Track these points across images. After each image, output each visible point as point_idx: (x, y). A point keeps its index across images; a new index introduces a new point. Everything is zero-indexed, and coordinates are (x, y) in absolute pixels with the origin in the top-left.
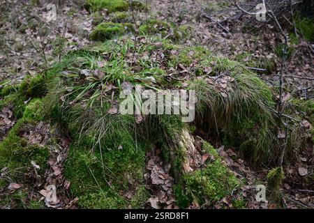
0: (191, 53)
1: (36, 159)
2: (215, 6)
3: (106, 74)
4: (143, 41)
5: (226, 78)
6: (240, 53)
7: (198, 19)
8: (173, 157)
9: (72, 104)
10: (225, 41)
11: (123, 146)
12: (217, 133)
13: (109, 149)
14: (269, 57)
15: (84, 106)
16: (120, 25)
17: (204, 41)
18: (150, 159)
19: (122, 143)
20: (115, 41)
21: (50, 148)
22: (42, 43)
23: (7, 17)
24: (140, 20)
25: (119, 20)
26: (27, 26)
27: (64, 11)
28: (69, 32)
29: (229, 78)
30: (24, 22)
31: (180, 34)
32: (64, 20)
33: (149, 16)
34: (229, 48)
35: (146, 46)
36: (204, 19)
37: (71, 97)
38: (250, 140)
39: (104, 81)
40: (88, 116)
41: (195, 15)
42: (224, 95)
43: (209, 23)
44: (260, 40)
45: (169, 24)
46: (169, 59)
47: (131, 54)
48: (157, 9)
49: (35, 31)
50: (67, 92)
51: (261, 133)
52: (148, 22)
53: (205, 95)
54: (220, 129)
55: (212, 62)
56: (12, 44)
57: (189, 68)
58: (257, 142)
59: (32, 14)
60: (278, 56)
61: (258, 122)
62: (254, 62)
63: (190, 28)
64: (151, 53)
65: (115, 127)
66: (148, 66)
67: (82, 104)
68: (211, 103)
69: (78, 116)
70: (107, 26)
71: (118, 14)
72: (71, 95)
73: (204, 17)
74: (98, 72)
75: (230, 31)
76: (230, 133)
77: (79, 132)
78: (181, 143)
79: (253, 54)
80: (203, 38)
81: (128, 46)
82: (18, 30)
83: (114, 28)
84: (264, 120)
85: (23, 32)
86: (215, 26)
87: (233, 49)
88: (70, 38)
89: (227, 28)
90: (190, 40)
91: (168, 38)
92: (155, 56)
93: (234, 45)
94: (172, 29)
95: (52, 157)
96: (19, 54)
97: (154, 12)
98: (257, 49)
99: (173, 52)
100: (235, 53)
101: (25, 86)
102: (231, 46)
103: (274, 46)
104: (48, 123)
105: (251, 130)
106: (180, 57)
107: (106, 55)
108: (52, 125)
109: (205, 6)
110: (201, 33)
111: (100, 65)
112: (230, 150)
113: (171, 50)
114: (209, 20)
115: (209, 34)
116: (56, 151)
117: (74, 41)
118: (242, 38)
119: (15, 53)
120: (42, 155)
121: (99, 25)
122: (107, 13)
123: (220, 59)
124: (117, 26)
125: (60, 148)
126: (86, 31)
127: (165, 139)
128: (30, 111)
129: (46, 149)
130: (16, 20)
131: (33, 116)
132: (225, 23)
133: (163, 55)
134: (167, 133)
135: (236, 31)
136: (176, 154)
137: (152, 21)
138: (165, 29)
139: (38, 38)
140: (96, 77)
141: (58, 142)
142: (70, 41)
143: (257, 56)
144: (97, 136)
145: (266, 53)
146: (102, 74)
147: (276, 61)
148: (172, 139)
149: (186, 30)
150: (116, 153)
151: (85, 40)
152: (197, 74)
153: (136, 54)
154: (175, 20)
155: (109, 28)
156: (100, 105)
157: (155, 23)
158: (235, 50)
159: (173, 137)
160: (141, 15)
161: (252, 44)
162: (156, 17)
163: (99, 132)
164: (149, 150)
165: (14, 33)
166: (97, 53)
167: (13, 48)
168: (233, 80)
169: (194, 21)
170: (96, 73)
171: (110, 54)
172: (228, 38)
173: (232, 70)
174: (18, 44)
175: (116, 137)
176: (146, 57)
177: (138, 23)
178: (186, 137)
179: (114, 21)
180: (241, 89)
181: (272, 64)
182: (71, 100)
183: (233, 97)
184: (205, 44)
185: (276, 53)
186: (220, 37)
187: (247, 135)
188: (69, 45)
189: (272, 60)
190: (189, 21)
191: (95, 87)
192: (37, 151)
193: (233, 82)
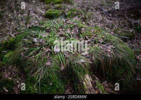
0: (92, 31)
1: (6, 86)
2: (105, 3)
3: (46, 42)
4: (68, 22)
5: (110, 46)
6: (116, 28)
7: (96, 9)
8: (79, 90)
9: (27, 58)
10: (109, 22)
11: (52, 83)
12: (103, 74)
13: (45, 85)
14: (131, 31)
15: (33, 59)
16: (58, 11)
17: (99, 21)
18: (67, 89)
19: (52, 81)
20: (54, 21)
21: (15, 80)
22: (21, 18)
23: (6, 4)
24: (68, 8)
25: (58, 8)
26: (15, 9)
27: (32, 2)
28: (34, 13)
29: (112, 46)
30: (13, 7)
31: (87, 16)
32: (32, 7)
33: (73, 7)
34: (111, 25)
35: (69, 25)
36: (99, 10)
37: (27, 54)
38: (121, 79)
39: (45, 46)
40: (35, 65)
41: (95, 7)
42: (109, 56)
43: (102, 12)
44: (127, 22)
45: (82, 12)
46: (80, 33)
47: (61, 29)
48: (77, 3)
49: (18, 11)
50: (25, 51)
51: (128, 77)
52: (71, 10)
53: (98, 56)
54: (105, 72)
55: (103, 37)
56: (6, 18)
57: (90, 39)
58: (125, 81)
59: (17, 3)
60: (135, 30)
61: (126, 71)
62: (123, 33)
63: (92, 14)
64: (71, 29)
65: (49, 73)
66: (69, 37)
67: (32, 58)
68: (102, 60)
69: (29, 65)
70: (52, 11)
71: (58, 5)
72: (27, 53)
73: (99, 8)
74: (42, 41)
75: (112, 16)
76: (111, 75)
77: (30, 73)
78: (84, 83)
79: (123, 29)
80: (98, 19)
81: (60, 25)
82: (10, 11)
83: (55, 13)
84: (130, 70)
85: (13, 12)
86: (104, 13)
87: (113, 26)
88: (34, 16)
89: (110, 15)
90: (92, 20)
91: (81, 18)
92: (73, 31)
93: (113, 24)
94: (83, 14)
95: (15, 85)
96: (9, 23)
97: (75, 5)
98: (125, 27)
99: (83, 29)
100: (114, 28)
101: (6, 43)
102: (112, 24)
103: (134, 26)
104: (15, 66)
105: (122, 75)
106: (86, 32)
107: (48, 29)
108: (16, 67)
109: (100, 3)
110: (97, 16)
111: (44, 36)
112: (110, 84)
113: (82, 28)
114: (101, 10)
115: (101, 17)
116: (18, 82)
117: (36, 17)
118: (117, 21)
119: (7, 22)
120: (10, 84)
121: (48, 10)
122: (53, 4)
123: (108, 35)
124: (57, 12)
125: (20, 80)
126: (42, 13)
127: (76, 79)
128: (6, 58)
129: (13, 81)
130: (10, 6)
131: (7, 61)
132: (109, 12)
133: (77, 31)
134: (77, 77)
135: (115, 17)
136: (81, 89)
137: (74, 9)
138: (80, 14)
139: (19, 15)
140: (41, 43)
141: (19, 76)
142: (34, 17)
143: (125, 30)
144: (39, 77)
145: (129, 29)
146: (44, 42)
147: (134, 33)
148: (79, 80)
149: (90, 15)
150: (48, 87)
151: (41, 18)
152: (95, 43)
153: (63, 29)
154: (85, 9)
155: (53, 12)
156: (41, 60)
157: (75, 11)
158: (114, 26)
159: (80, 79)
160: (69, 6)
161: (123, 24)
162: (76, 8)
163: (40, 75)
164: (67, 84)
165: (8, 12)
166: (43, 28)
167: (7, 19)
168: (114, 47)
169: (94, 10)
170: (41, 41)
171: (50, 29)
172: (111, 20)
173: (114, 42)
174: (9, 18)
175: (49, 78)
176: (69, 31)
177: (67, 10)
178: (87, 79)
179: (55, 9)
180: (118, 53)
181: (132, 34)
182: (27, 55)
183: (113, 57)
184: (99, 22)
185: (134, 29)
186: (107, 19)
187: (120, 77)
188: (33, 19)
189: (132, 32)
190: (92, 10)
191: (40, 49)
192: (7, 81)
193: (114, 49)
